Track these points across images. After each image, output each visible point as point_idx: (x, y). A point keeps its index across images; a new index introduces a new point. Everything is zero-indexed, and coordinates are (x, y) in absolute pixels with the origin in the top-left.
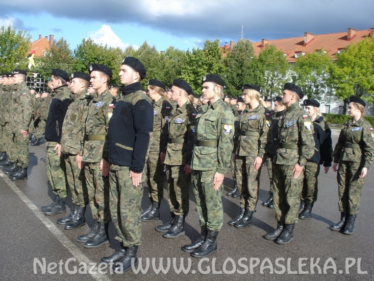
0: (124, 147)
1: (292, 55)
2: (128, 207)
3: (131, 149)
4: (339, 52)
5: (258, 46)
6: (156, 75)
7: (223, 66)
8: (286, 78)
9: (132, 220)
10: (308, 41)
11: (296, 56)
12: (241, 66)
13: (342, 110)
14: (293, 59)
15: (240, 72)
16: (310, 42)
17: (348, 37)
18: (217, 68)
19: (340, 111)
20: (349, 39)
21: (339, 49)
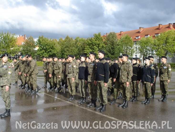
0: (102, 75)
1: (134, 38)
2: (104, 93)
3: (104, 76)
4: (155, 35)
5: (119, 35)
6: (74, 50)
7: (104, 45)
8: (133, 48)
9: (105, 96)
10: (141, 31)
11: (136, 38)
12: (113, 44)
13: (159, 61)
14: (135, 39)
15: (113, 47)
16: (142, 31)
17: (159, 28)
18: (102, 46)
19: (158, 62)
20: (160, 29)
21: (155, 34)
